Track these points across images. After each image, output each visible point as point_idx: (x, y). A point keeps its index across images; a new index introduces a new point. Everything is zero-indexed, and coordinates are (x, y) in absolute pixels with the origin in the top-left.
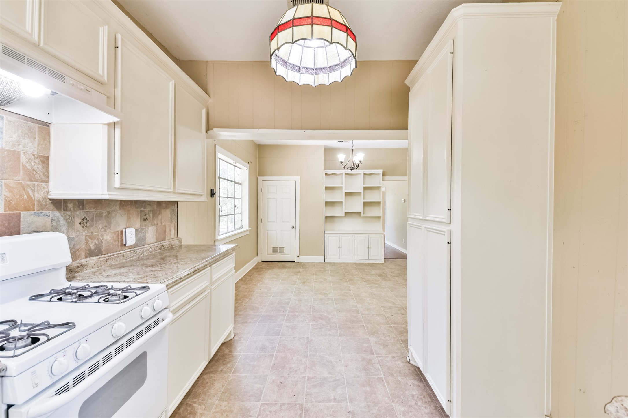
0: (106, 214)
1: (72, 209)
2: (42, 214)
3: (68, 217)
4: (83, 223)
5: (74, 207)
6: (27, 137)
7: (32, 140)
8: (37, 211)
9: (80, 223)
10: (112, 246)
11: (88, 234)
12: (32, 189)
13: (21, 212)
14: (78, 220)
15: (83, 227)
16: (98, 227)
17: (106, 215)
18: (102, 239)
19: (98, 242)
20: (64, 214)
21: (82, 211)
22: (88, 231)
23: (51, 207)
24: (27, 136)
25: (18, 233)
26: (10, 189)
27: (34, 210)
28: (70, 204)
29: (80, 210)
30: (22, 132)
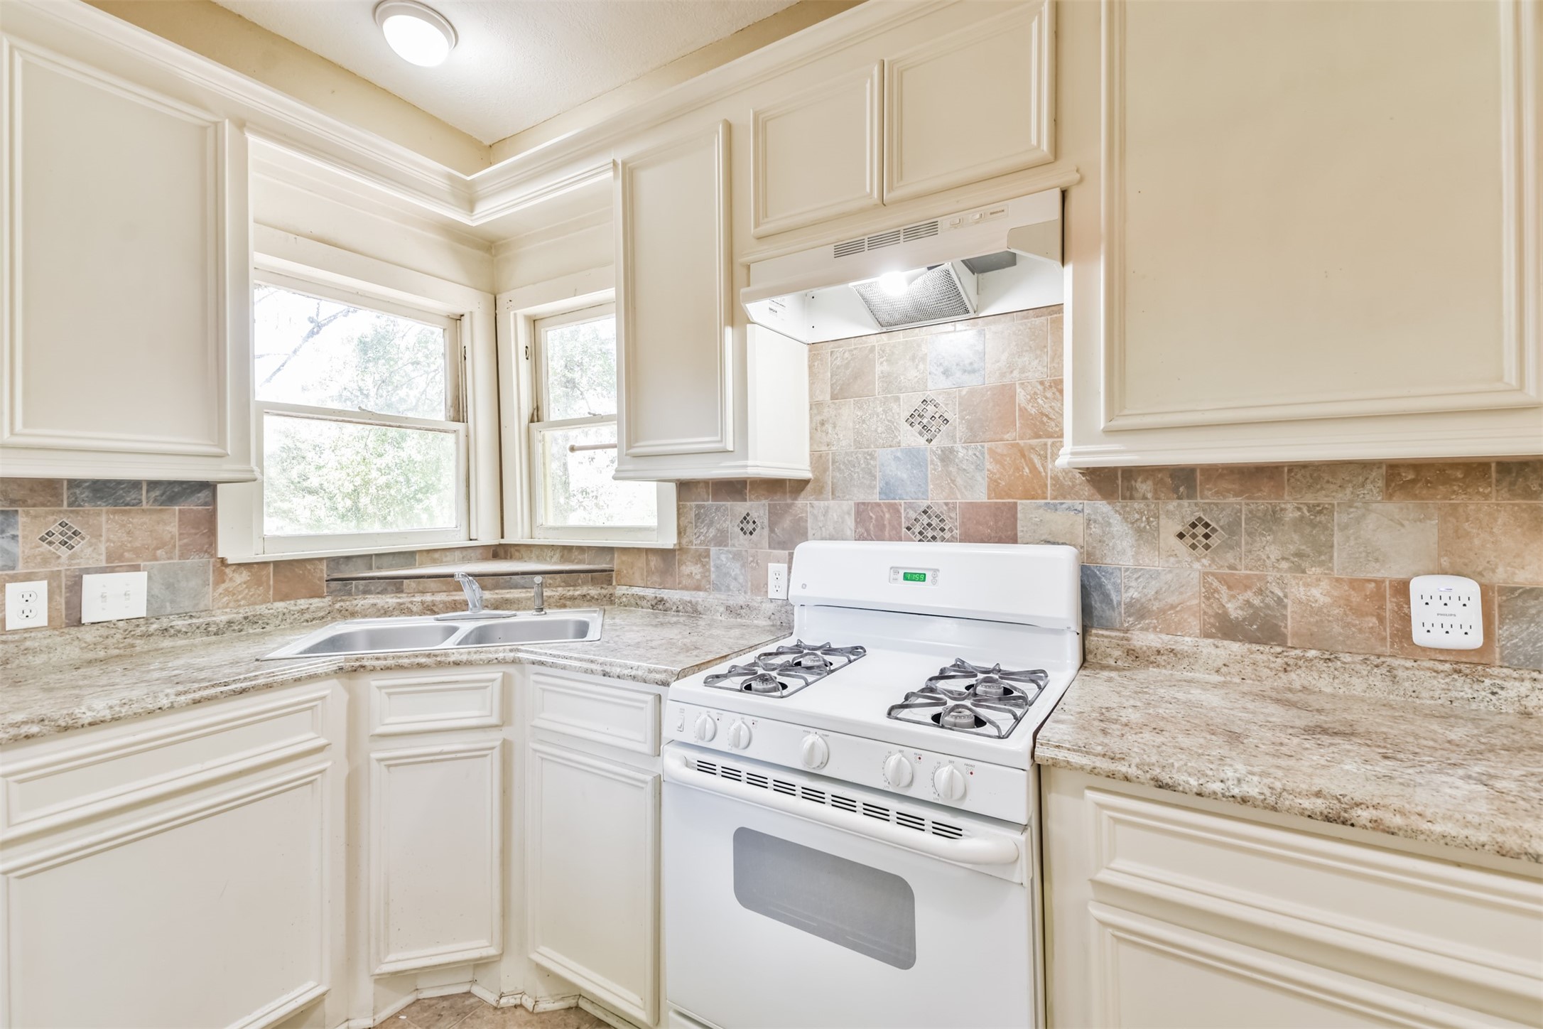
0: (1298, 514)
1: (1149, 495)
2: (1064, 506)
3: (1137, 516)
4: (1194, 536)
5: (1155, 492)
6: (1027, 351)
7: (1038, 352)
8: (1052, 499)
9: (1181, 536)
10: (1337, 629)
11: (1214, 569)
12: (1039, 455)
13: (1019, 501)
14: (1170, 527)
15: (1194, 547)
16: (1260, 553)
17: (1302, 518)
18: (1281, 594)
19: (1263, 601)
20: (1123, 507)
21: (1185, 502)
22: (1213, 560)
23: (1087, 490)
24: (1028, 349)
25: (1014, 540)
26: (999, 457)
27: (1046, 498)
28: (1144, 481)
29: (1180, 498)
30: (1017, 345)
